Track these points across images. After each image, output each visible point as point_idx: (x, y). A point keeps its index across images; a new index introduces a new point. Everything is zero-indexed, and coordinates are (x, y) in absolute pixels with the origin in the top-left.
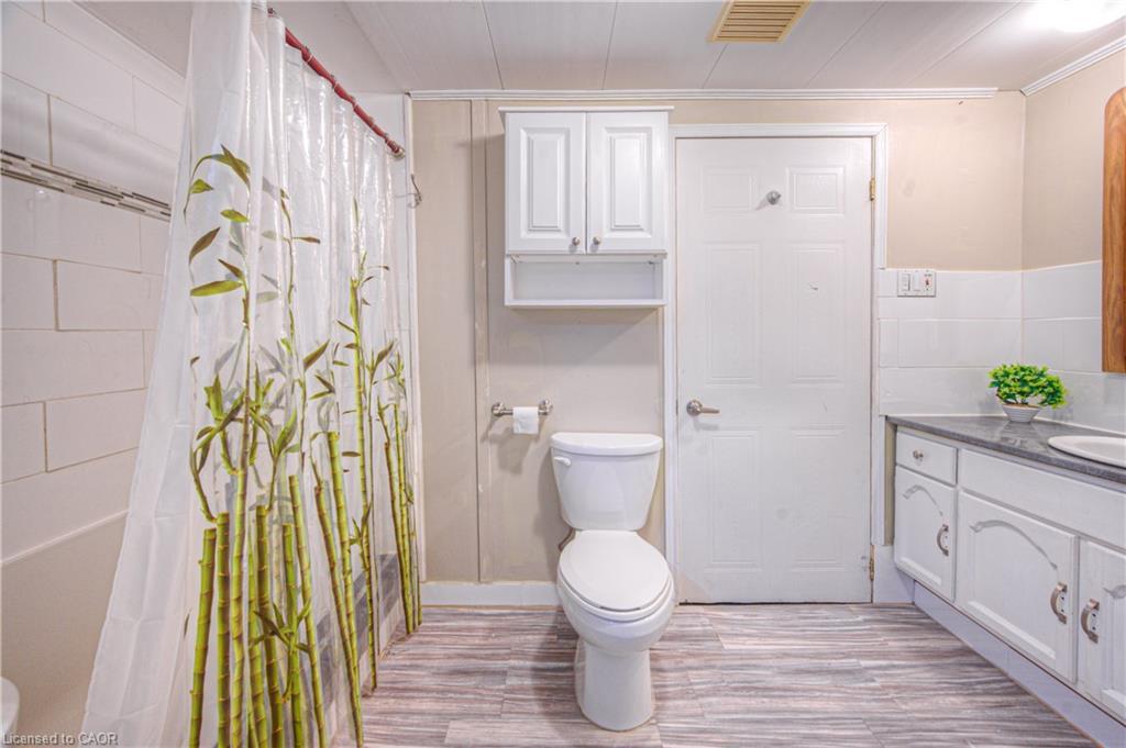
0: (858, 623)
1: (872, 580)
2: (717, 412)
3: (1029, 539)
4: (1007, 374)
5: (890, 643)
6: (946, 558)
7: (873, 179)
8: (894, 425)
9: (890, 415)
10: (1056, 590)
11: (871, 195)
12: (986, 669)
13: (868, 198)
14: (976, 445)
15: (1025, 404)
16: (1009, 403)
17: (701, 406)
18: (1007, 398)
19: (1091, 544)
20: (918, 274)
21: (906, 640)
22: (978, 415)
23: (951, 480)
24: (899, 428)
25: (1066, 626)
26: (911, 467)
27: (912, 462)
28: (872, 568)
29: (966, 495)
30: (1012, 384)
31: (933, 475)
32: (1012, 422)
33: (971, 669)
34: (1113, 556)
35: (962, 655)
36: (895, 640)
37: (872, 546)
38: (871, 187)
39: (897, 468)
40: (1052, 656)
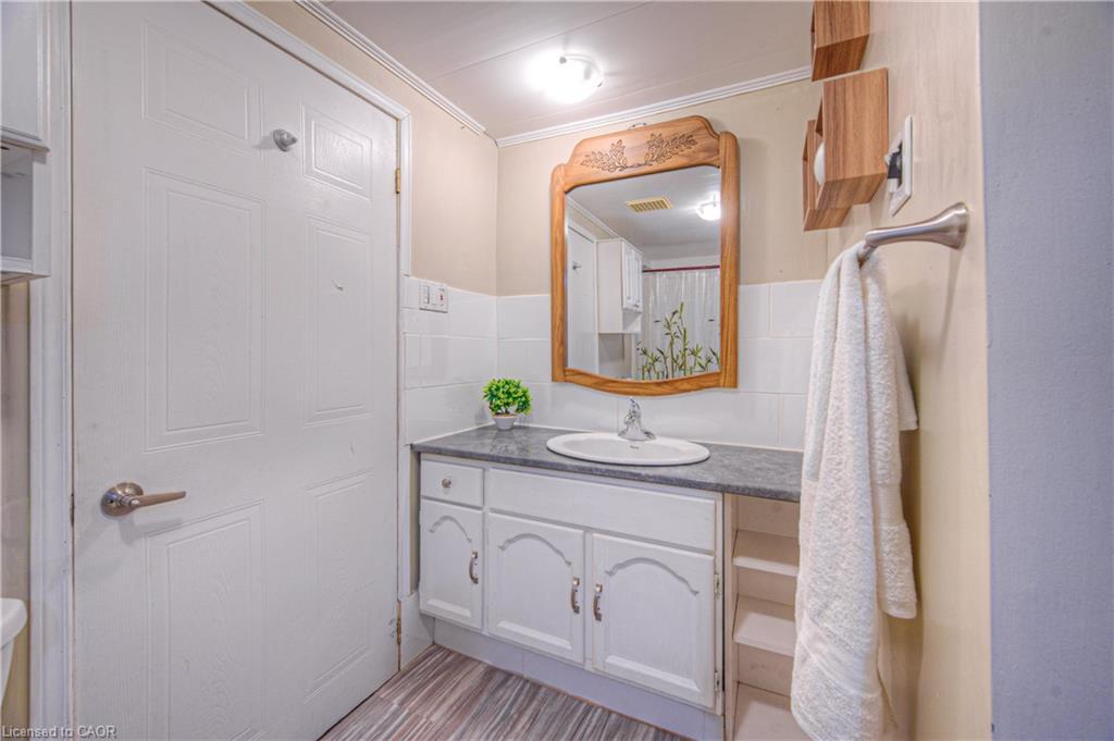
0: (395, 715)
1: (399, 643)
2: (182, 495)
3: (548, 544)
4: (498, 389)
5: (433, 719)
6: (475, 586)
7: (398, 170)
8: (418, 453)
9: (415, 443)
10: (573, 585)
11: (397, 187)
12: (510, 682)
13: (394, 191)
14: (505, 463)
15: (507, 413)
16: (498, 414)
17: (139, 491)
18: (495, 409)
19: (596, 535)
20: (435, 286)
21: (444, 700)
22: (475, 427)
23: (478, 503)
24: (422, 456)
25: (579, 615)
26: (438, 497)
27: (440, 493)
28: (399, 630)
29: (495, 515)
30: (502, 396)
31: (462, 502)
32: (500, 430)
33: (501, 692)
34: (610, 541)
35: (489, 680)
36: (436, 710)
37: (399, 602)
38: (396, 179)
39: (423, 501)
40: (569, 648)
